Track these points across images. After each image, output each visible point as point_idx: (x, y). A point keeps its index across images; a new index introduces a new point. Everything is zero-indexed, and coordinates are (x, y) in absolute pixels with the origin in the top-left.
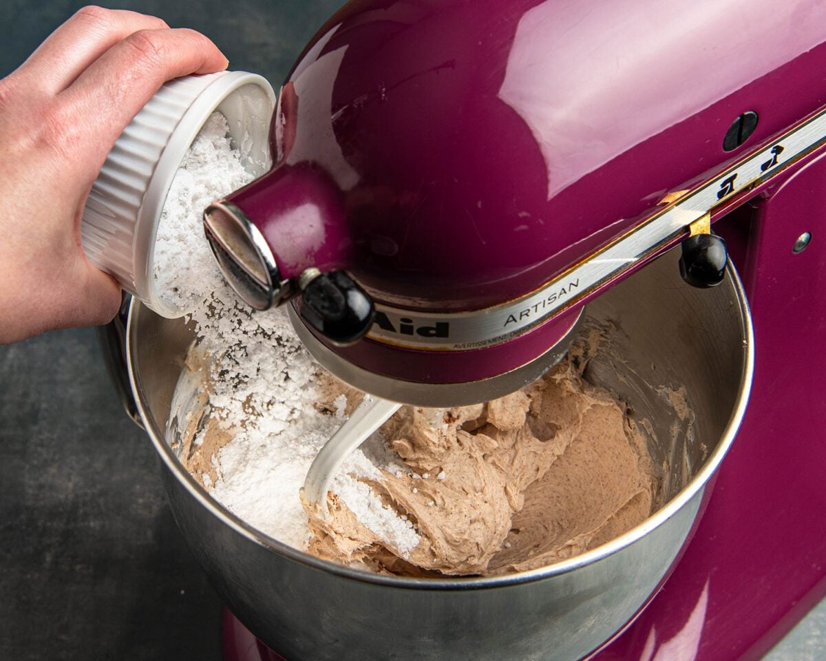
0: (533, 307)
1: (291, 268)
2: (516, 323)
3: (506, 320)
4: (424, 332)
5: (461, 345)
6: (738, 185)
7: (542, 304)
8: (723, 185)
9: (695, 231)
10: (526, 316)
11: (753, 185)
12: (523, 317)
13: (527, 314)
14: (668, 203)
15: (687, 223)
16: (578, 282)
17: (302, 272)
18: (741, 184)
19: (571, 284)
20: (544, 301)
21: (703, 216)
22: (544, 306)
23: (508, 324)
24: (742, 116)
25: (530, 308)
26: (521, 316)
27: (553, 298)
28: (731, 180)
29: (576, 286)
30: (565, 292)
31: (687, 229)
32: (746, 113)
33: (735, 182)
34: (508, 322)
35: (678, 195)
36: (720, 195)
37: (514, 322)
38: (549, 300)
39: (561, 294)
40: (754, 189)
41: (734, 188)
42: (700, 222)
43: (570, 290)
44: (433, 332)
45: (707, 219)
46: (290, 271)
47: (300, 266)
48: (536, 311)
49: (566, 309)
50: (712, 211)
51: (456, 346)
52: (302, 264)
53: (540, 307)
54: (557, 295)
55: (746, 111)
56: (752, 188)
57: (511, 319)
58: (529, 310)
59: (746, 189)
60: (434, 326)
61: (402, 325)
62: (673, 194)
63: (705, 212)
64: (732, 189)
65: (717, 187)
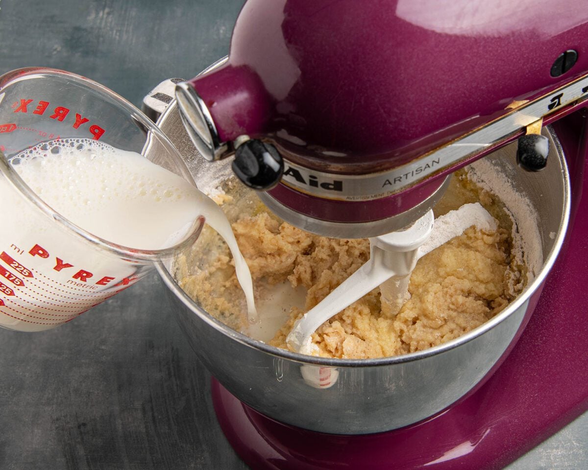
0: (404, 175)
1: (228, 134)
2: (391, 186)
3: (383, 183)
4: (325, 186)
5: (351, 197)
6: (564, 101)
7: (411, 174)
8: (552, 100)
9: (529, 131)
10: (398, 181)
11: (576, 102)
12: (396, 182)
13: (399, 180)
14: (511, 108)
15: (525, 125)
16: (439, 160)
17: (235, 139)
18: (566, 101)
19: (434, 161)
20: (413, 172)
21: (538, 121)
22: (413, 175)
23: (385, 186)
24: (565, 53)
25: (402, 176)
26: (395, 181)
27: (419, 170)
28: (559, 97)
29: (438, 163)
30: (429, 167)
31: (524, 129)
32: (569, 51)
33: (561, 99)
34: (385, 184)
35: (521, 103)
36: (550, 107)
37: (389, 185)
38: (417, 171)
39: (426, 168)
40: (577, 105)
41: (561, 102)
42: (535, 125)
43: (433, 165)
44: (331, 187)
45: (541, 123)
46: (227, 136)
47: (234, 133)
48: (406, 178)
49: (430, 178)
50: (545, 117)
51: (348, 198)
52: (236, 132)
53: (410, 176)
54: (423, 169)
55: (569, 49)
56: (576, 104)
57: (387, 182)
58: (401, 178)
59: (571, 104)
60: (333, 183)
61: (310, 180)
62: (517, 102)
63: (539, 118)
64: (559, 104)
65: (547, 101)
